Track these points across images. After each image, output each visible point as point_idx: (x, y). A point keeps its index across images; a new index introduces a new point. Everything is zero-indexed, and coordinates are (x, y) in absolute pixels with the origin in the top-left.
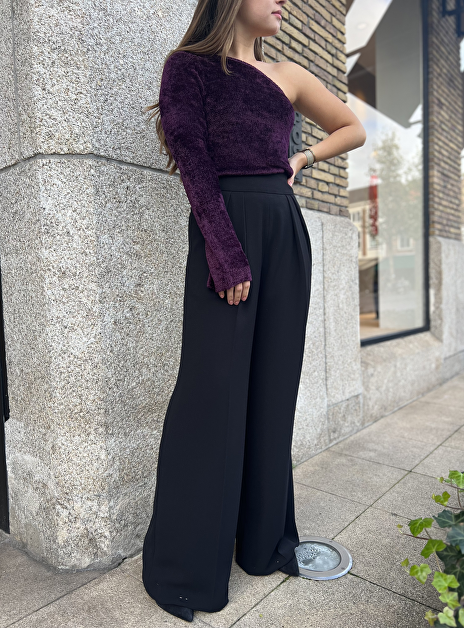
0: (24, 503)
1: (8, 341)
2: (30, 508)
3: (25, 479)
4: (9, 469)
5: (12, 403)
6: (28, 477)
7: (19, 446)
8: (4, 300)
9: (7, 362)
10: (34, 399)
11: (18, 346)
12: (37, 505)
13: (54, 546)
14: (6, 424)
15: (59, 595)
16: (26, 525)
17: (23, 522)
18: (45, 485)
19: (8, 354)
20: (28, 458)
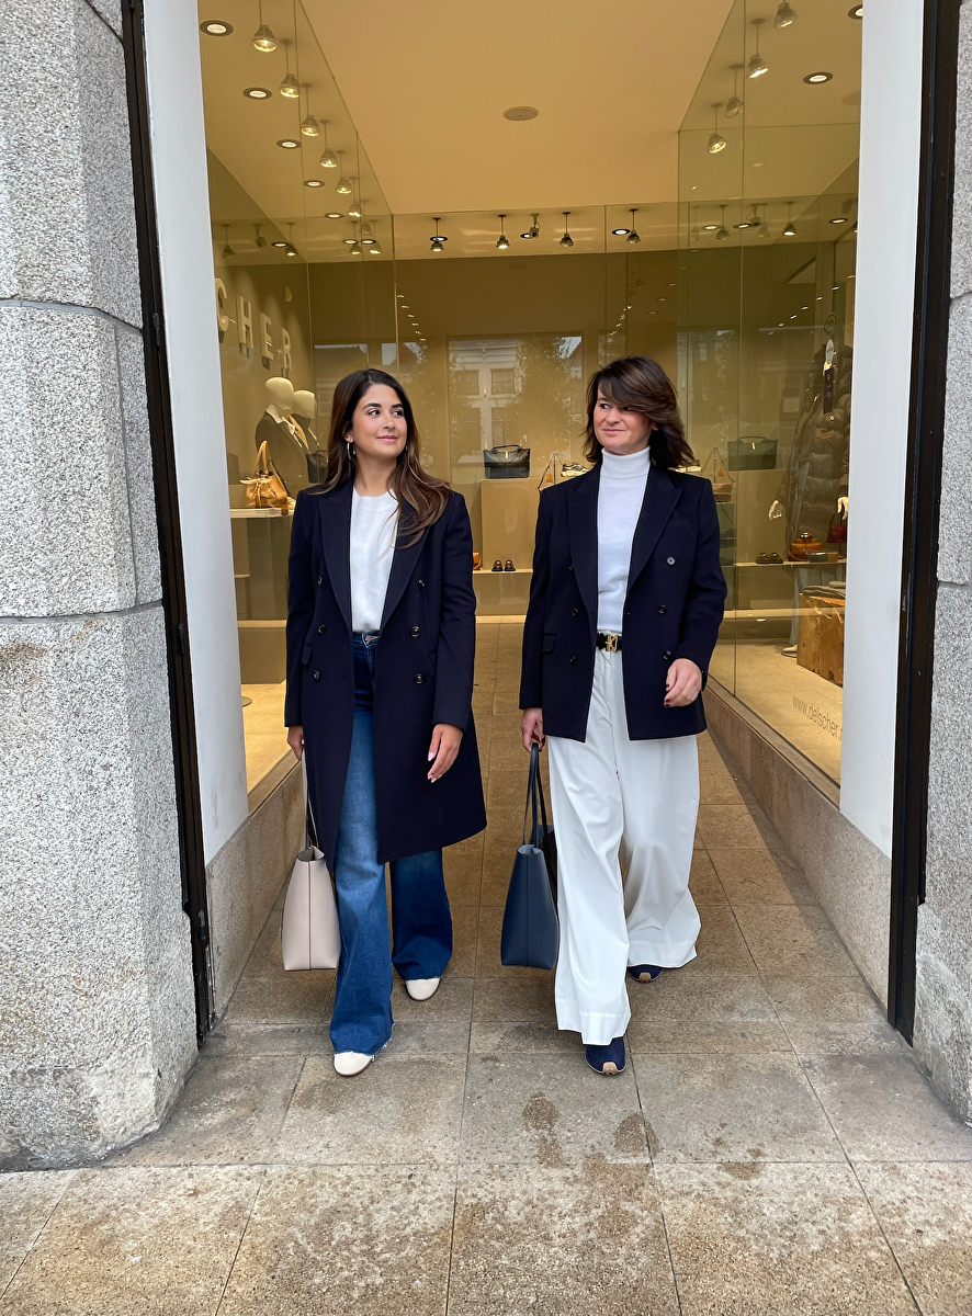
0: (932, 1020)
1: (932, 809)
2: (940, 1030)
3: (937, 991)
4: (919, 967)
5: (929, 887)
6: (941, 991)
7: (933, 945)
8: (931, 751)
9: (928, 832)
10: (957, 898)
11: (944, 819)
12: (949, 1032)
13: (964, 1094)
14: (920, 908)
15: (958, 1157)
16: (933, 1048)
17: (930, 1042)
18: (960, 1013)
19: (930, 823)
20: (942, 966)
